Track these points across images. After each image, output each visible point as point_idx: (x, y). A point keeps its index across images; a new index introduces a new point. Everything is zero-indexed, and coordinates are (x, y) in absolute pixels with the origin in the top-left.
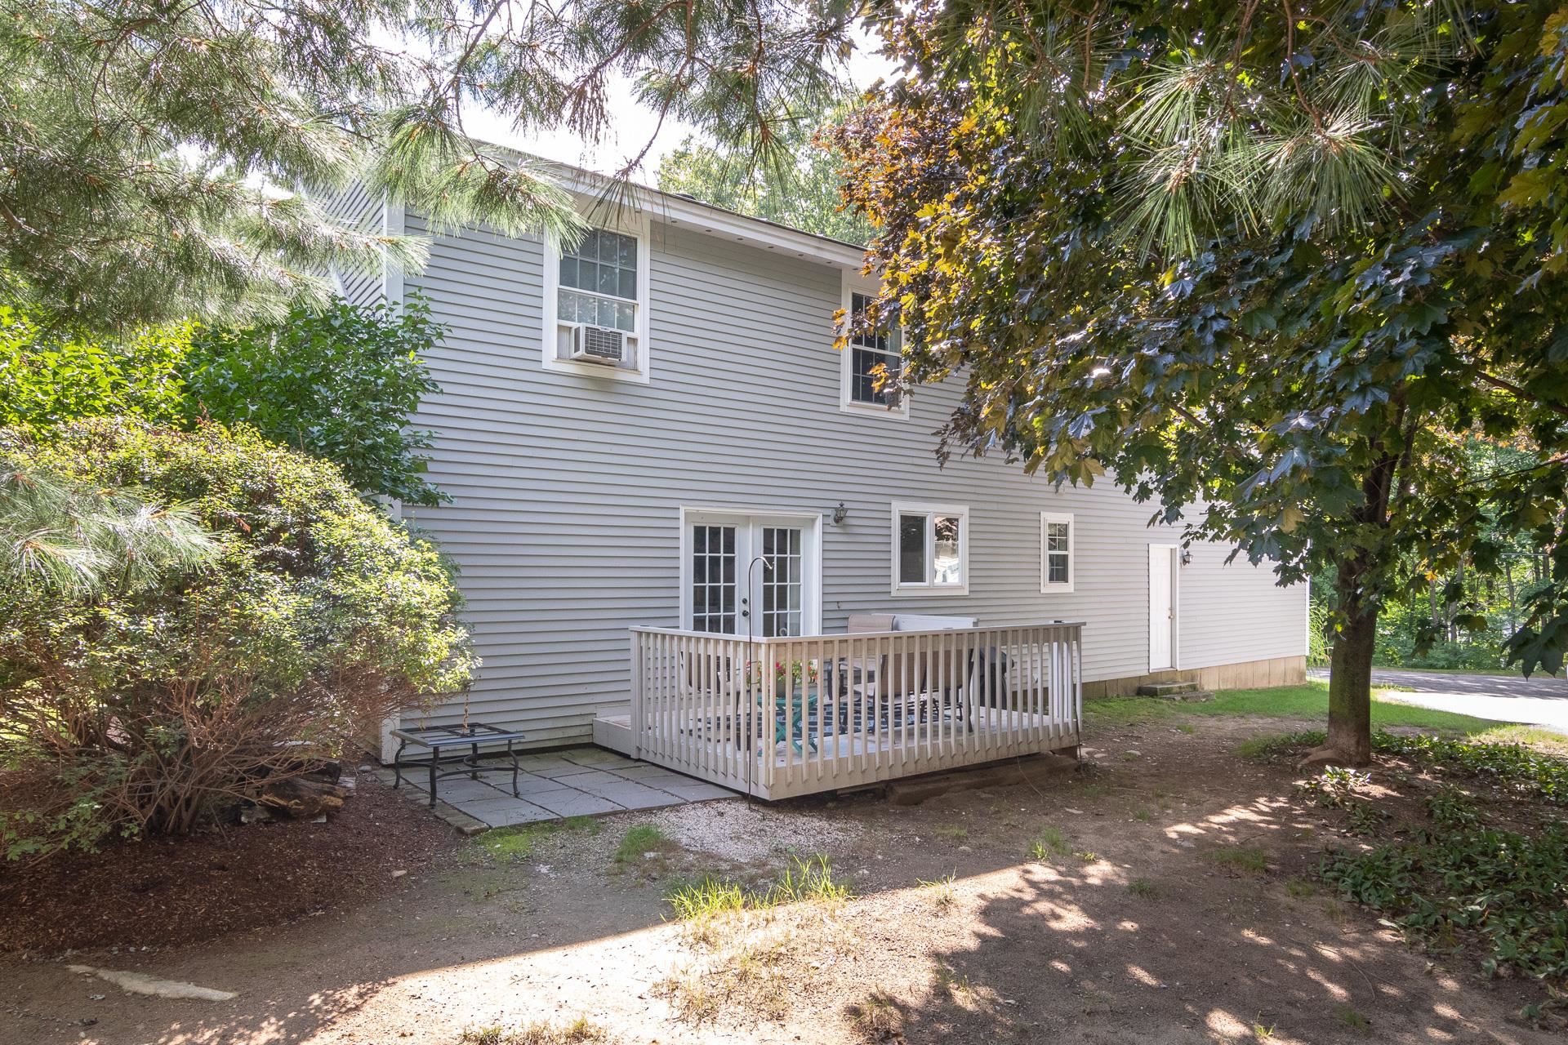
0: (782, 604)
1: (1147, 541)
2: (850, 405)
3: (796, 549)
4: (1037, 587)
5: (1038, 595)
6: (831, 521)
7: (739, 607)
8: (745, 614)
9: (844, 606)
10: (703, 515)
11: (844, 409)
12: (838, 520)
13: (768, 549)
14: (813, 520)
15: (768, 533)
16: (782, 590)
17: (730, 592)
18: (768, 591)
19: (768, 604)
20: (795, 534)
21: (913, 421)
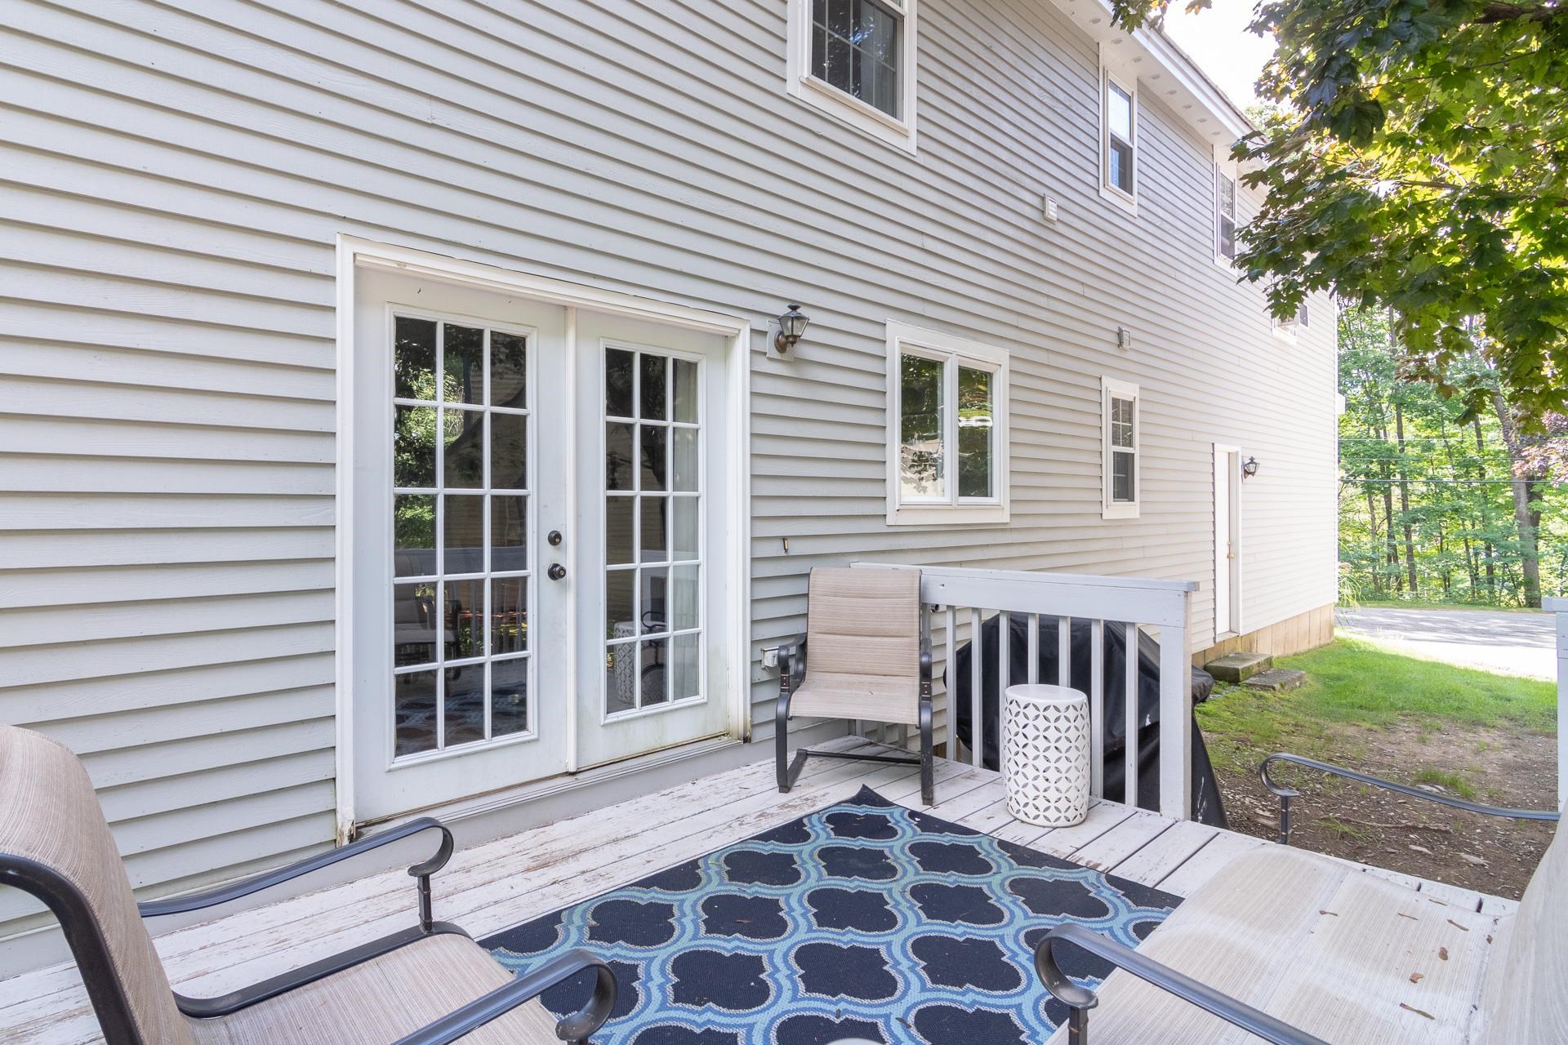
0: (655, 541)
1: (1212, 439)
2: (806, 85)
3: (687, 411)
4: (1096, 509)
5: (1095, 521)
6: (768, 345)
7: (536, 554)
8: (556, 573)
9: (796, 548)
10: (423, 282)
11: (794, 88)
12: (787, 342)
13: (618, 401)
14: (727, 339)
15: (617, 361)
16: (656, 511)
17: (512, 514)
18: (618, 512)
19: (618, 545)
20: (686, 370)
21: (922, 159)
